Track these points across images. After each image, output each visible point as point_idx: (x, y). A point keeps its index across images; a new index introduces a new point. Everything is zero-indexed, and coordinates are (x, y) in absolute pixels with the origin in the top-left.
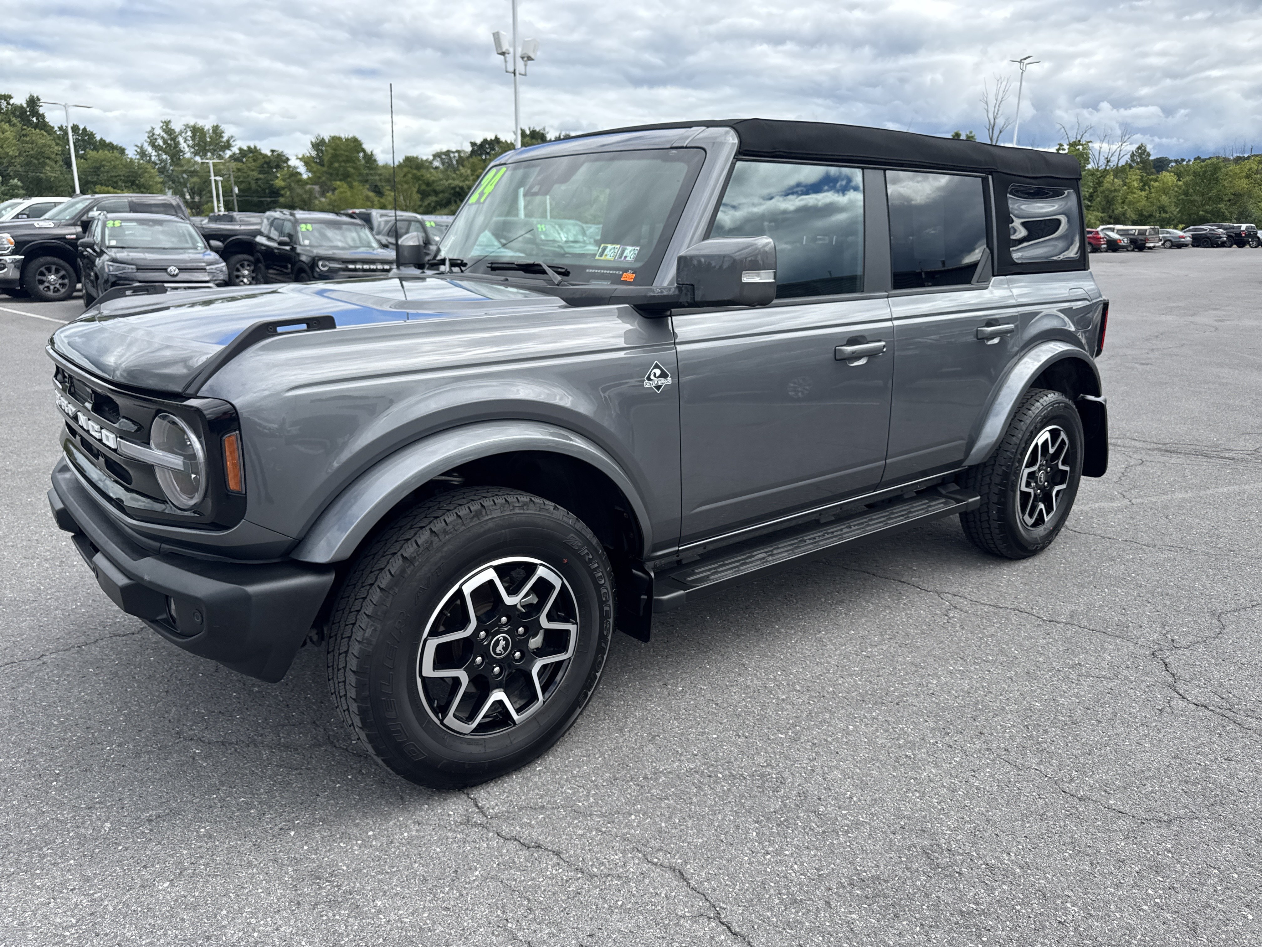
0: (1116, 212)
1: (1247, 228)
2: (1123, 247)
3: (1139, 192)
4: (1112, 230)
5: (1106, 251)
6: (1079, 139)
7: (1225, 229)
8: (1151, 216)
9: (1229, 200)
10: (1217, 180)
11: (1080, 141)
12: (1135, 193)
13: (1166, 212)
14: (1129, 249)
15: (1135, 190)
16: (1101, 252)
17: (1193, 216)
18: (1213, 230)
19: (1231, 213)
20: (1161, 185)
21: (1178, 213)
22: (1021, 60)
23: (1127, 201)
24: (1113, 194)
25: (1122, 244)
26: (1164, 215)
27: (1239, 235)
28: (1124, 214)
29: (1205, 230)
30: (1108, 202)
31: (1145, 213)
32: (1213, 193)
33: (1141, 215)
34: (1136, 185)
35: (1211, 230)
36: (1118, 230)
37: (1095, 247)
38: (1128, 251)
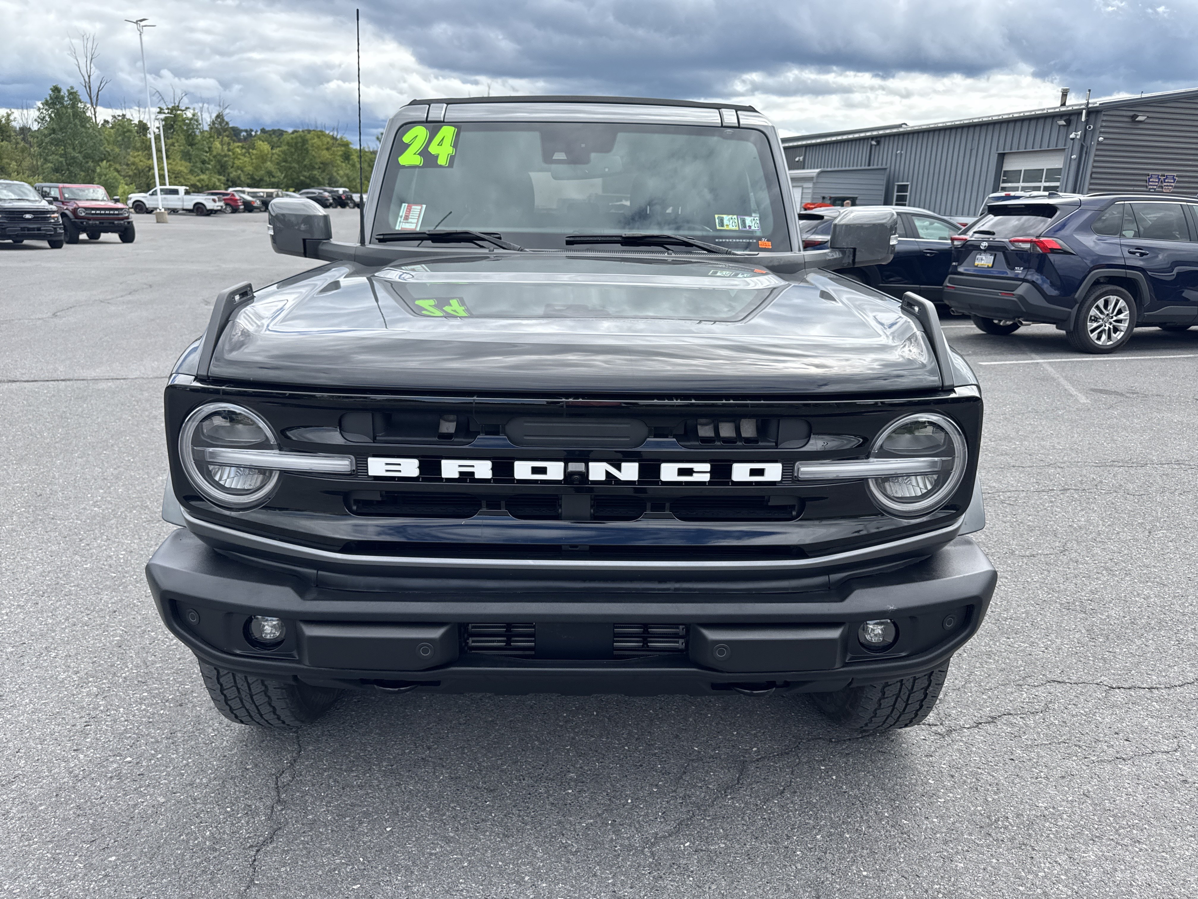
0: (232, 175)
1: (344, 192)
2: (257, 208)
3: (242, 157)
4: (243, 192)
5: (244, 212)
6: (177, 104)
7: (329, 192)
8: (261, 180)
9: (319, 168)
10: (307, 150)
11: (178, 106)
12: (239, 159)
13: (273, 177)
14: (262, 209)
15: (239, 156)
16: (240, 212)
17: (296, 181)
18: (321, 193)
19: (323, 178)
20: (259, 153)
21: (284, 178)
22: (137, 21)
23: (235, 165)
24: (225, 159)
25: (255, 205)
26: (273, 180)
27: (340, 197)
28: (239, 178)
29: (314, 193)
30: (222, 166)
31: (256, 177)
32: (306, 162)
33: (252, 178)
34: (239, 152)
35: (319, 193)
36: (248, 193)
37: (235, 208)
38: (261, 211)
